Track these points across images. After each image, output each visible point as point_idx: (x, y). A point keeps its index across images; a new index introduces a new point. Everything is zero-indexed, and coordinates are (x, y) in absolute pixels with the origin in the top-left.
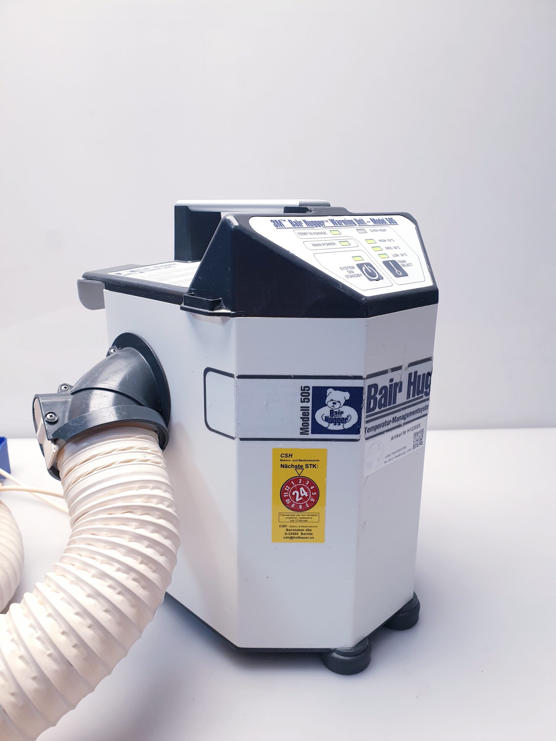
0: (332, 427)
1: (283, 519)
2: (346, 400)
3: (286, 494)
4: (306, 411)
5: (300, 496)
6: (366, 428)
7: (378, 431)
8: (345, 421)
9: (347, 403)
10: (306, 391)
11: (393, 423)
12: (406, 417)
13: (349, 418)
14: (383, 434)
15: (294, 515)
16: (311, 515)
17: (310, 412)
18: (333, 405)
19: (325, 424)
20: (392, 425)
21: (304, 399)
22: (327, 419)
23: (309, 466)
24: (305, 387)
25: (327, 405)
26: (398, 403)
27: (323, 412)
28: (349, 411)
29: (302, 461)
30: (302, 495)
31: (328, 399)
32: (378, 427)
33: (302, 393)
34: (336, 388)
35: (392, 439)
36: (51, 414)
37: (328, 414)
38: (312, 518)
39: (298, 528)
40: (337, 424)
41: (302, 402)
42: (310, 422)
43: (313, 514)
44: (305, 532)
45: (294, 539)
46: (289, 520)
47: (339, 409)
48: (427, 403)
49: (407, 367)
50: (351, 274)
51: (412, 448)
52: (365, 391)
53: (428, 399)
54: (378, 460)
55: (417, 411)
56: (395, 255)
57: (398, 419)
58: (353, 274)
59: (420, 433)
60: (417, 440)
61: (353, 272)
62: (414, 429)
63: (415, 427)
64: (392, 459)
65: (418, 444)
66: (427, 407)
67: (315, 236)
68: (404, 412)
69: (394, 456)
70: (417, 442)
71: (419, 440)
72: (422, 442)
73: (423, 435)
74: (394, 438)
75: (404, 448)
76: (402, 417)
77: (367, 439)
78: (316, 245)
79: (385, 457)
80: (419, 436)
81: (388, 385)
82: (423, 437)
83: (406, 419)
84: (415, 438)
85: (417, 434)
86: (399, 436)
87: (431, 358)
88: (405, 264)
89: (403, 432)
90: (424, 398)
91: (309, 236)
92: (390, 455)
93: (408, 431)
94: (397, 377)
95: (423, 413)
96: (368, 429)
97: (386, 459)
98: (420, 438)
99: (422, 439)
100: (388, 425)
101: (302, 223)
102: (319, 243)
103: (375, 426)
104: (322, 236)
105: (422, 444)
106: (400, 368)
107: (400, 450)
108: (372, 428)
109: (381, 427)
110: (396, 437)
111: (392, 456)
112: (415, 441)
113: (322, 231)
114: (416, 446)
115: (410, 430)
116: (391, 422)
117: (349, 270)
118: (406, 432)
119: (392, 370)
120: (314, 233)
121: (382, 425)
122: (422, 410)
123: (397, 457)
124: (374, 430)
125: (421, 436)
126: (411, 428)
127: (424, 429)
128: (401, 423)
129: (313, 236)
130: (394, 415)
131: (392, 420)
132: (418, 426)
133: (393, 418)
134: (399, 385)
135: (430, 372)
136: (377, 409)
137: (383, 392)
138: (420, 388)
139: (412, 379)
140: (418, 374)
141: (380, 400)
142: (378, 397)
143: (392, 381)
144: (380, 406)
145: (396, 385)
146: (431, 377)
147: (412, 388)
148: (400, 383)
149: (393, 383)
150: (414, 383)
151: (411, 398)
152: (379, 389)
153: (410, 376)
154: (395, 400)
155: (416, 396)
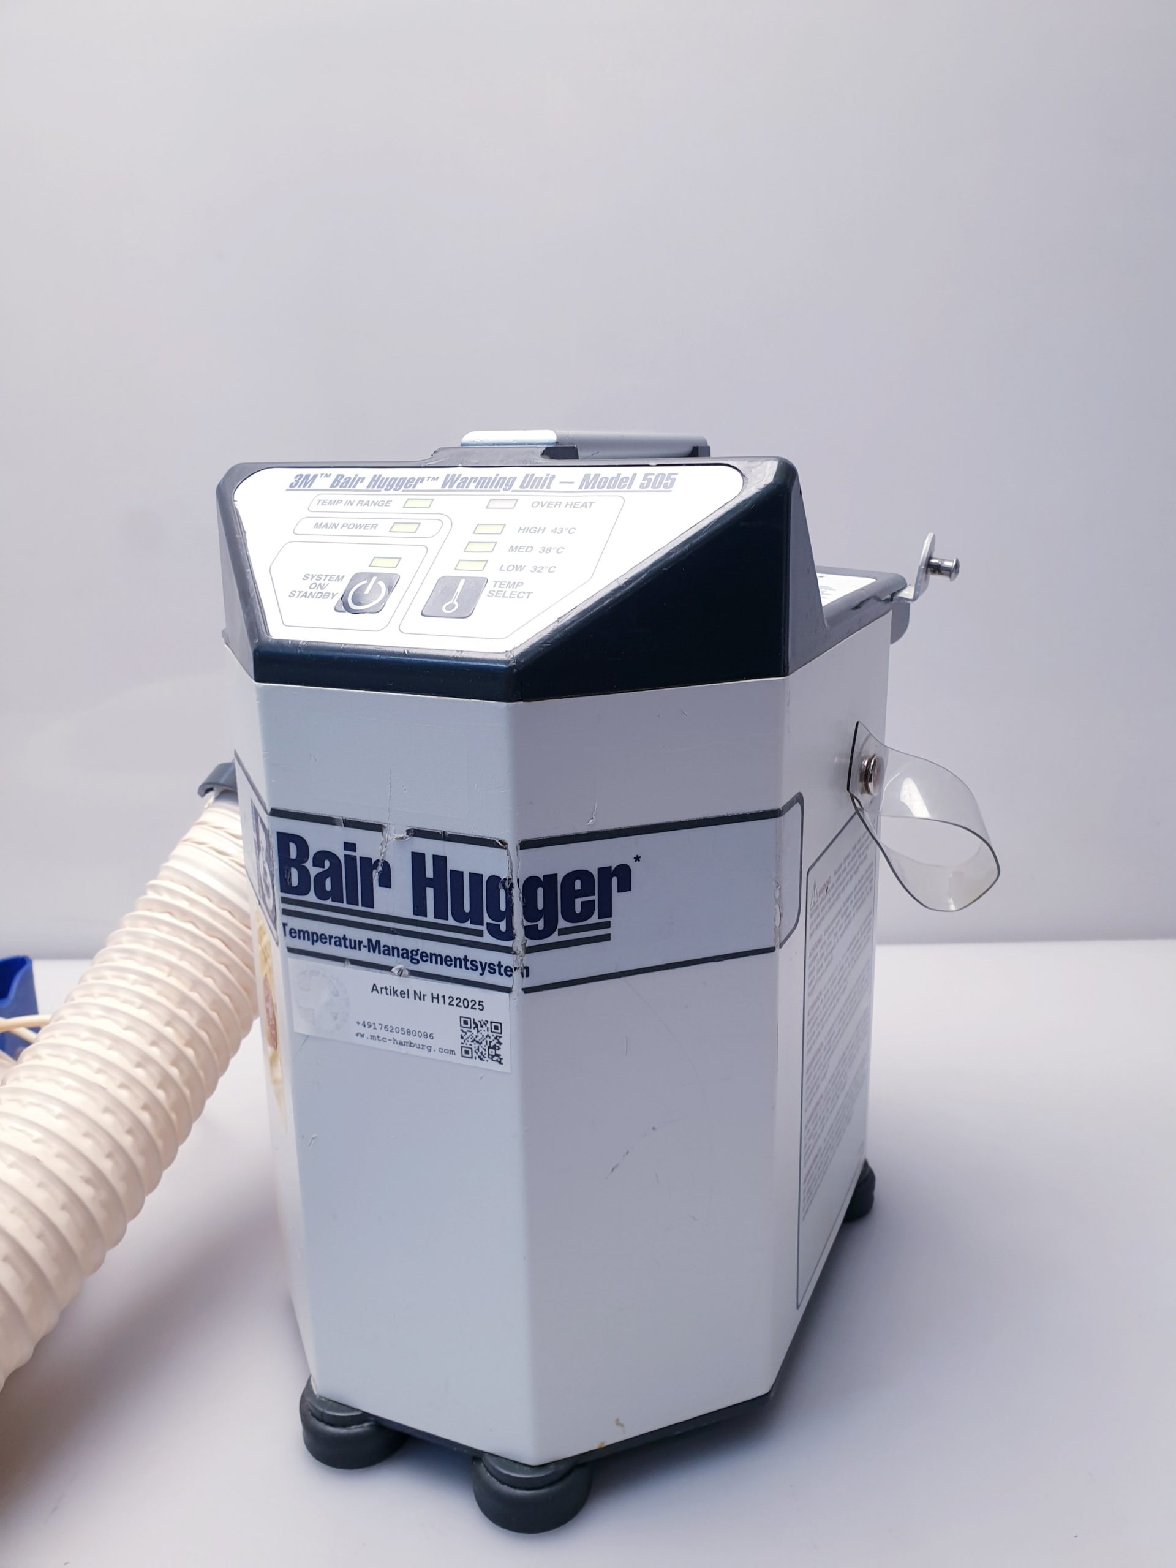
5: (270, 1018)
6: (284, 925)
7: (319, 947)
10: (253, 810)
11: (369, 951)
12: (418, 957)
14: (342, 964)
20: (363, 955)
24: (252, 802)
26: (378, 909)
32: (322, 939)
35: (373, 990)
41: (253, 829)
48: (507, 960)
49: (404, 834)
50: (314, 591)
51: (458, 1051)
52: (272, 840)
53: (508, 950)
54: (336, 1018)
55: (463, 962)
56: (511, 568)
57: (390, 951)
58: (319, 590)
59: (485, 1028)
60: (477, 1042)
61: (321, 588)
62: (457, 1005)
63: (462, 1002)
64: (384, 1040)
65: (482, 1053)
66: (508, 971)
67: (354, 508)
68: (411, 944)
69: (389, 1035)
70: (477, 1045)
71: (484, 1043)
72: (498, 1056)
73: (501, 1040)
74: (384, 991)
75: (425, 1035)
76: (401, 952)
77: (291, 950)
78: (326, 526)
79: (358, 1023)
80: (485, 1034)
81: (341, 853)
82: (501, 1044)
83: (418, 962)
84: (465, 1030)
85: (473, 1026)
86: (398, 993)
87: (501, 841)
88: (509, 591)
89: (415, 992)
90: (488, 938)
91: (340, 507)
92: (373, 1026)
93: (433, 998)
94: (368, 846)
95: (488, 978)
96: (291, 929)
97: (361, 1029)
98: (488, 1039)
99: (499, 1049)
100: (355, 948)
101: (362, 482)
102: (336, 521)
103: (313, 934)
104: (373, 508)
105: (500, 1063)
106: (378, 828)
107: (409, 1032)
108: (304, 933)
109: (330, 944)
110: (388, 991)
111: (383, 1033)
112: (470, 1040)
113: (386, 498)
114: (474, 1054)
115: (441, 999)
116: (365, 946)
117: (318, 583)
118: (424, 995)
119: (349, 824)
120: (361, 503)
121: (333, 940)
122: (483, 969)
123: (401, 1044)
124: (309, 940)
125: (492, 1038)
126: (444, 997)
127: (501, 1024)
128: (398, 963)
129: (349, 508)
130: (375, 936)
131: (365, 943)
132: (476, 1006)
133: (370, 941)
134: (380, 868)
135: (503, 878)
136: (311, 897)
137: (327, 864)
138: (467, 909)
139: (429, 873)
140: (451, 866)
141: (320, 878)
142: (314, 871)
143: (355, 850)
144: (321, 893)
145: (368, 864)
146: (509, 892)
147: (430, 892)
148: (379, 864)
149: (358, 854)
150: (438, 881)
151: (430, 917)
152: (312, 853)
153: (418, 859)
154: (369, 901)
155: (451, 921)
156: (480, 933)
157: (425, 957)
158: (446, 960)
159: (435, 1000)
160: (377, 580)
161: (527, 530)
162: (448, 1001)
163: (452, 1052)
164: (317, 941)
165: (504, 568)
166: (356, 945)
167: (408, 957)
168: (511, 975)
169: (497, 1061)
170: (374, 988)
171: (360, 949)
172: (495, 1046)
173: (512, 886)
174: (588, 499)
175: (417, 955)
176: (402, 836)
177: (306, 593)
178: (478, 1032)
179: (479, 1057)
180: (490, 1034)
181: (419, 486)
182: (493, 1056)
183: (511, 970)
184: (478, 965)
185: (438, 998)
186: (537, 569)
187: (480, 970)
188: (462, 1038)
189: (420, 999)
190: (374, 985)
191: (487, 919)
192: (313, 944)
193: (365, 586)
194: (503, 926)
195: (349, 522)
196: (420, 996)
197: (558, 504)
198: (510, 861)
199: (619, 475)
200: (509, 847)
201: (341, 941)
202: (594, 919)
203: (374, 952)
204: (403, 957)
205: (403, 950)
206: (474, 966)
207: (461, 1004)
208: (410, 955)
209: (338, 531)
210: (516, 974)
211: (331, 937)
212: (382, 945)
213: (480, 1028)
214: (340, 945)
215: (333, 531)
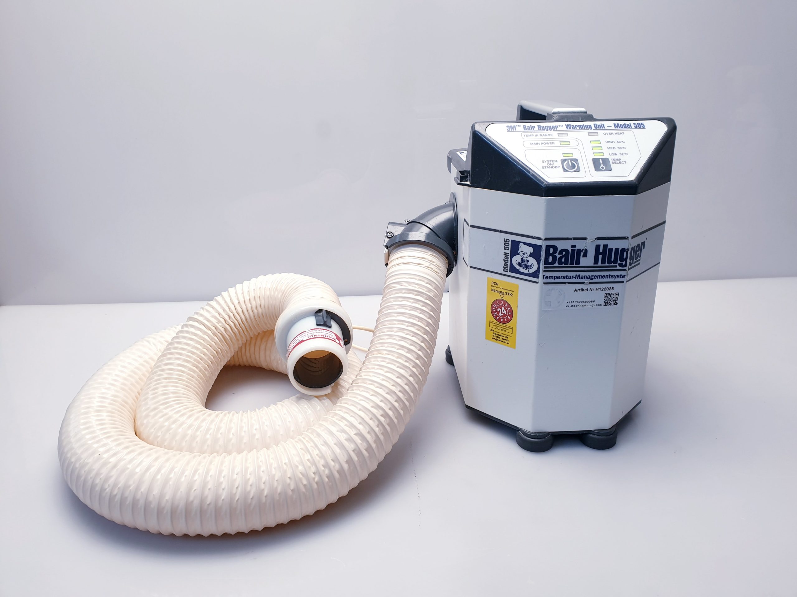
0: (522, 270)
1: (492, 325)
2: (531, 253)
3: (494, 309)
4: (507, 256)
5: (502, 313)
6: (544, 276)
7: (557, 281)
8: (529, 267)
9: (531, 255)
10: (507, 242)
11: (576, 278)
12: (593, 278)
13: (532, 266)
14: (565, 285)
15: (498, 325)
16: (508, 328)
17: (509, 257)
18: (522, 255)
19: (518, 267)
20: (574, 280)
21: (506, 247)
22: (519, 264)
23: (508, 294)
24: (507, 239)
25: (519, 254)
26: (581, 265)
27: (516, 259)
28: (532, 261)
29: (503, 289)
30: (503, 312)
31: (520, 250)
32: (558, 277)
33: (505, 243)
34: (525, 244)
35: (575, 291)
36: (390, 233)
37: (519, 261)
38: (508, 330)
39: (500, 334)
40: (525, 269)
41: (504, 249)
42: (509, 264)
43: (509, 327)
44: (504, 338)
45: (498, 341)
46: (495, 327)
47: (526, 258)
48: (623, 273)
49: (594, 240)
50: (550, 166)
51: (603, 305)
52: (543, 248)
53: (625, 270)
54: (559, 302)
55: (609, 276)
56: (613, 154)
57: (583, 277)
58: (552, 166)
59: (613, 295)
60: (610, 300)
61: (552, 165)
62: (605, 290)
63: (607, 289)
64: (577, 306)
65: (611, 303)
66: (624, 276)
67: (539, 137)
68: (591, 274)
69: (578, 304)
70: (610, 301)
71: (612, 300)
72: (616, 303)
73: (618, 298)
74: (579, 290)
75: (592, 302)
76: (587, 277)
77: (544, 283)
78: (535, 144)
79: (567, 302)
80: (613, 297)
81: (570, 249)
82: (617, 299)
83: (593, 279)
84: (606, 297)
85: (609, 295)
86: (584, 290)
87: (627, 237)
88: (618, 162)
89: (590, 289)
90: (618, 268)
91: (534, 137)
92: (573, 302)
93: (596, 289)
94: (580, 245)
95: (617, 280)
96: (546, 277)
97: (568, 304)
98: (614, 299)
99: (617, 301)
100: (570, 279)
101: (535, 128)
102: (538, 142)
103: (555, 276)
104: (546, 137)
105: (617, 305)
106: (585, 239)
107: (586, 302)
108: (551, 277)
109: (561, 279)
110: (580, 290)
111: (576, 304)
112: (607, 300)
113: (550, 133)
114: (608, 304)
115: (599, 289)
116: (574, 277)
117: (550, 163)
118: (593, 289)
119: (575, 239)
120: (540, 135)
121: (562, 277)
122: (615, 277)
123: (583, 306)
124: (553, 279)
125: (615, 298)
126: (600, 288)
127: (619, 293)
128: (586, 281)
129: (537, 137)
130: (578, 273)
131: (575, 276)
132: (611, 289)
133: (576, 275)
134: (584, 252)
135: (626, 248)
136: (556, 265)
137: (564, 253)
138: (612, 259)
139: (601, 250)
140: (609, 247)
141: (560, 258)
142: (558, 256)
143: (575, 247)
144: (560, 262)
145: (579, 251)
146: (627, 252)
147: (600, 256)
148: (584, 250)
149: (576, 248)
150: (604, 253)
151: (600, 264)
152: (559, 250)
153: (598, 247)
154: (578, 262)
155: (607, 264)
156: (616, 266)
157: (595, 277)
158: (603, 277)
159: (597, 290)
160: (571, 161)
161: (608, 142)
162: (601, 289)
163: (601, 305)
164: (556, 279)
165: (611, 154)
166: (571, 277)
167: (589, 278)
168: (624, 278)
169: (616, 305)
170: (576, 290)
171: (572, 279)
172: (616, 300)
173: (628, 250)
174: (622, 132)
175: (593, 277)
176: (593, 240)
177: (548, 167)
178: (611, 297)
179: (610, 305)
180: (615, 297)
181: (558, 129)
182: (614, 303)
183: (625, 276)
184: (614, 276)
185: (598, 289)
186: (622, 154)
187: (614, 278)
188: (605, 300)
189: (592, 290)
190: (576, 289)
191: (619, 262)
192: (554, 280)
193: (568, 163)
194: (624, 263)
195: (543, 142)
196: (591, 290)
197: (612, 134)
198: (629, 243)
199: (625, 124)
200: (629, 239)
201: (565, 277)
202: (639, 259)
203: (577, 278)
204: (588, 278)
205: (588, 276)
206: (612, 277)
207: (606, 289)
208: (590, 277)
209: (540, 145)
210: (626, 277)
211: (562, 276)
212: (581, 276)
213: (611, 296)
214: (565, 279)
215: (538, 145)
